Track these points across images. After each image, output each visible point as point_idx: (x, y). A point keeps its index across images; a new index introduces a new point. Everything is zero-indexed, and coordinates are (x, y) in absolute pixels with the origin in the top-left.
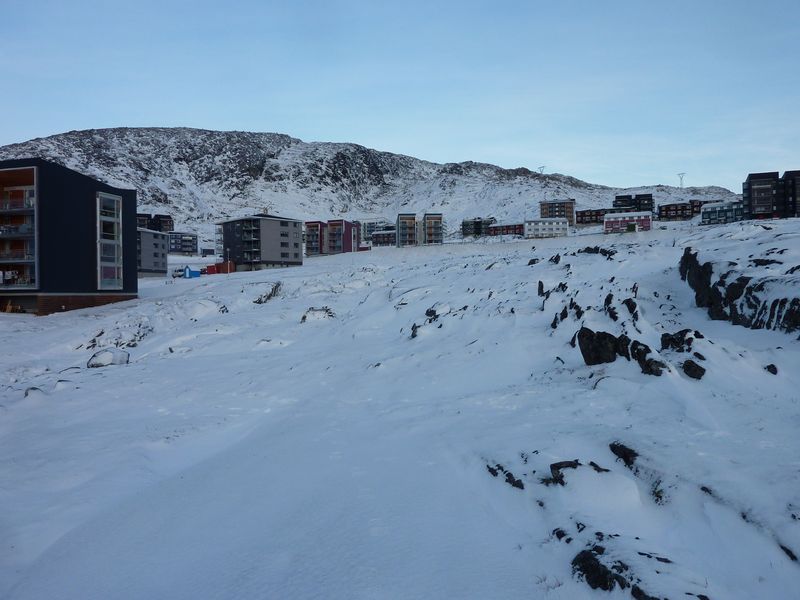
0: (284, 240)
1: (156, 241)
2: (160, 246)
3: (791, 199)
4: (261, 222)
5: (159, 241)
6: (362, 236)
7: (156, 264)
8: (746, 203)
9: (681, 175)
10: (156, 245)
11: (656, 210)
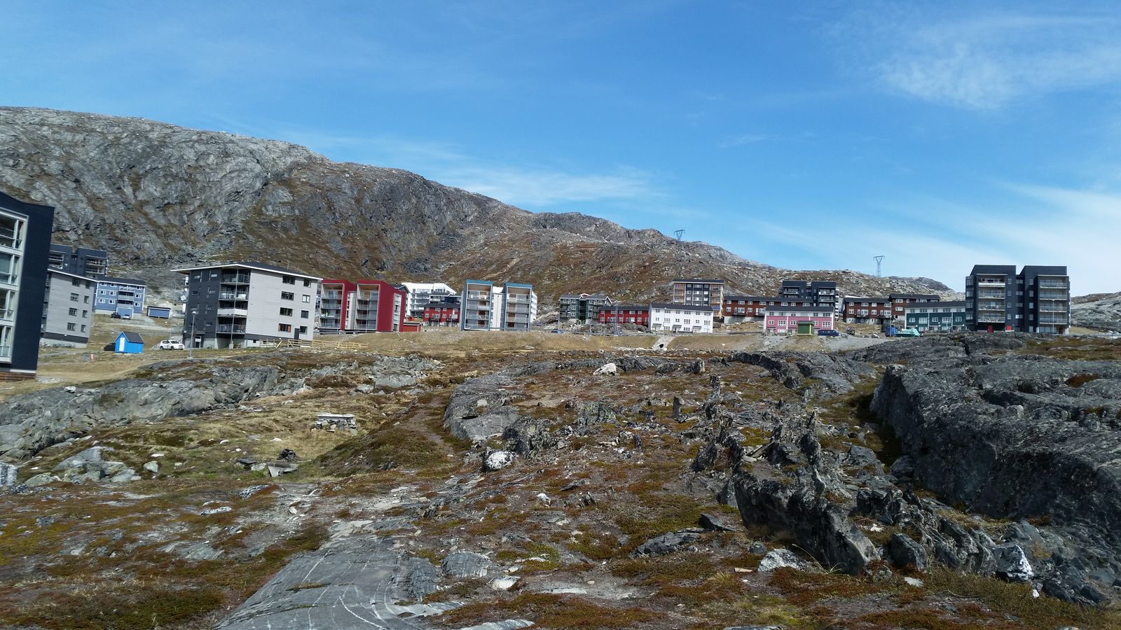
0: (287, 304)
1: (75, 289)
2: (81, 298)
3: (1031, 306)
4: (253, 275)
5: (81, 290)
6: (409, 309)
7: (71, 326)
8: (969, 306)
9: (879, 260)
10: (74, 297)
11: (839, 305)
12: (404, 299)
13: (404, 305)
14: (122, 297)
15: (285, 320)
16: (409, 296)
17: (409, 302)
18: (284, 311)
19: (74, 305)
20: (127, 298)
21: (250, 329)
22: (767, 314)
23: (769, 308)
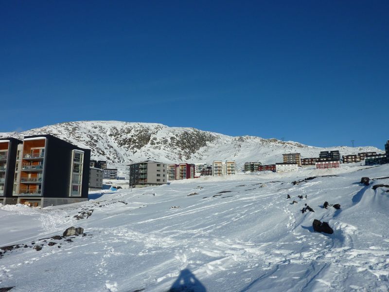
2: (100, 176)
4: (148, 164)
5: (99, 173)
6: (196, 171)
7: (97, 184)
10: (98, 175)
11: (341, 158)
12: (194, 168)
13: (194, 170)
14: (111, 174)
15: (158, 178)
16: (196, 167)
17: (196, 169)
18: (158, 175)
19: (98, 178)
20: (113, 174)
21: (149, 181)
22: (316, 163)
23: (317, 161)
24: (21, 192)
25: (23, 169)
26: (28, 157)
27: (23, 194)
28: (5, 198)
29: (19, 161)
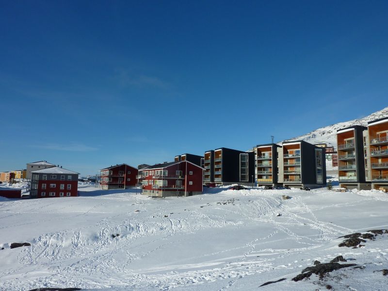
24: (373, 177)
25: (372, 154)
26: (375, 142)
27: (376, 180)
28: (359, 184)
29: (367, 146)
